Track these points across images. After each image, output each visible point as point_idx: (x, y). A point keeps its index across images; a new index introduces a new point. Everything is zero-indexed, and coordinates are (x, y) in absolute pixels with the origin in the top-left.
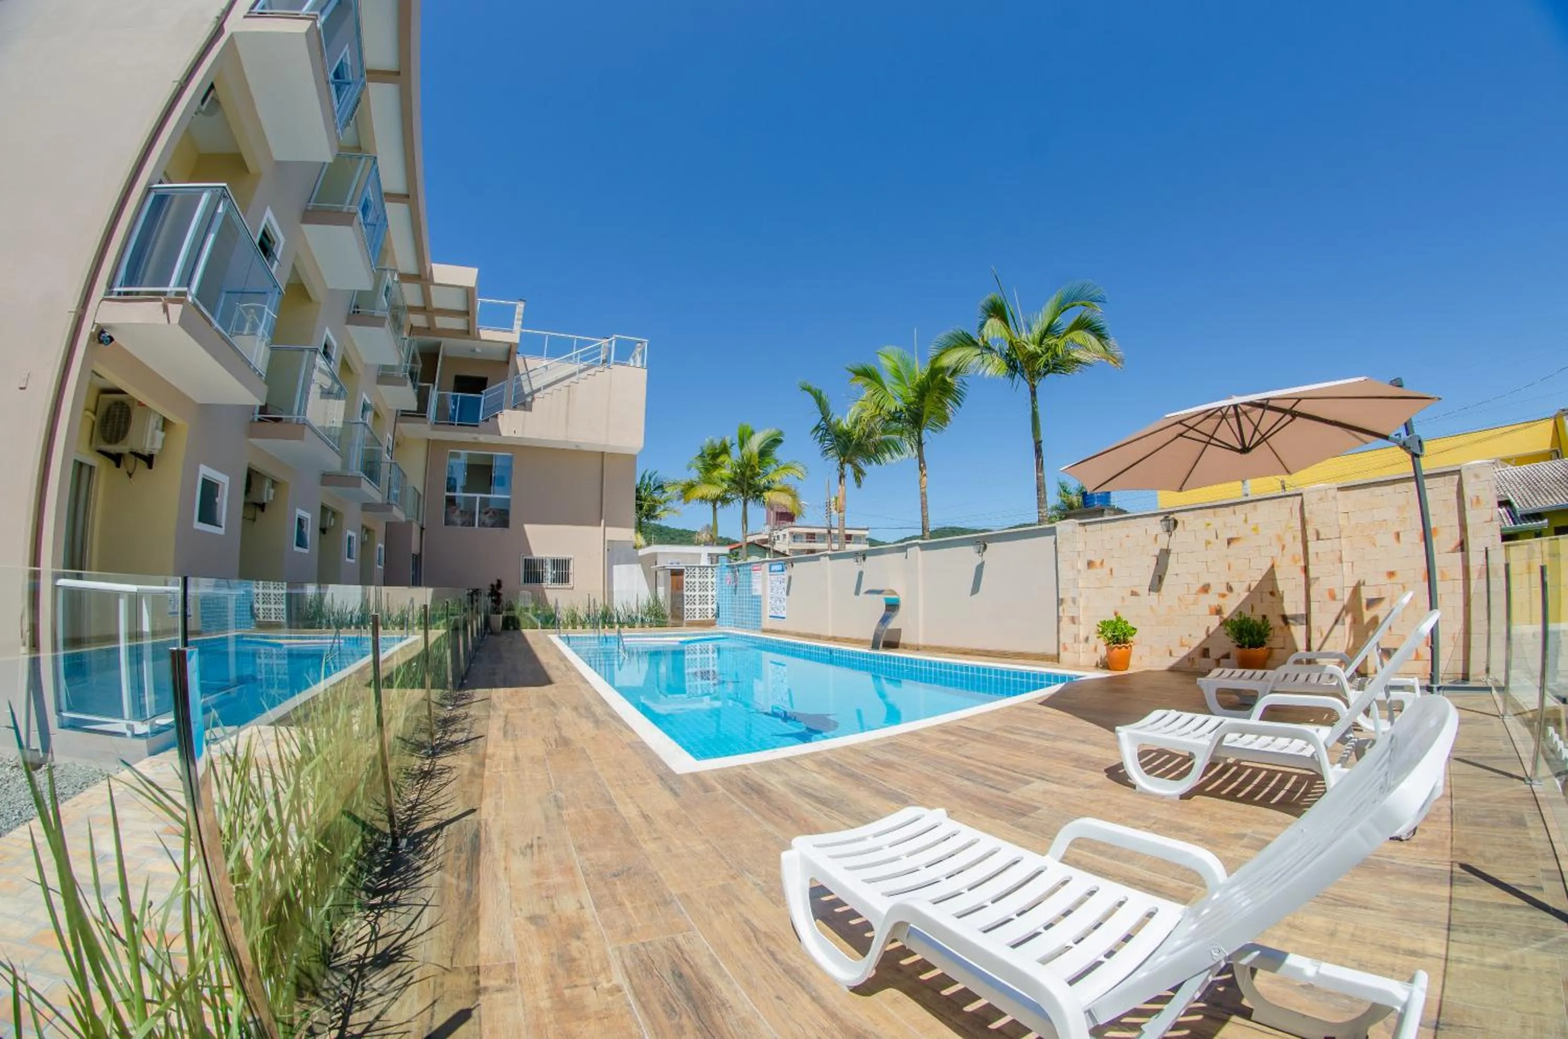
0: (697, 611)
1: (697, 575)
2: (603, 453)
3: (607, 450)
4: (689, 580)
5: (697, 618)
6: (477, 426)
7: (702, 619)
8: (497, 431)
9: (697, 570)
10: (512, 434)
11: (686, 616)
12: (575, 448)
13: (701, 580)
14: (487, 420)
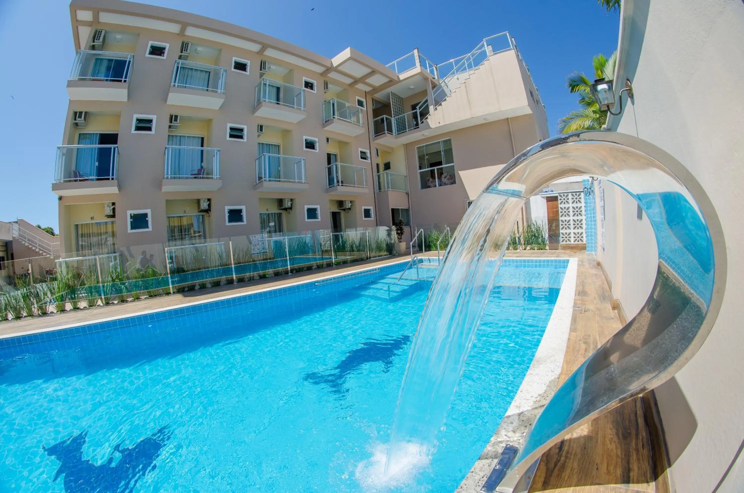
0: (572, 235)
1: (570, 201)
2: (508, 119)
3: (510, 116)
4: (562, 206)
5: (572, 242)
6: (418, 127)
7: (576, 243)
8: (428, 127)
9: (570, 196)
10: (438, 125)
11: (561, 239)
12: (484, 122)
13: (575, 205)
14: (423, 122)
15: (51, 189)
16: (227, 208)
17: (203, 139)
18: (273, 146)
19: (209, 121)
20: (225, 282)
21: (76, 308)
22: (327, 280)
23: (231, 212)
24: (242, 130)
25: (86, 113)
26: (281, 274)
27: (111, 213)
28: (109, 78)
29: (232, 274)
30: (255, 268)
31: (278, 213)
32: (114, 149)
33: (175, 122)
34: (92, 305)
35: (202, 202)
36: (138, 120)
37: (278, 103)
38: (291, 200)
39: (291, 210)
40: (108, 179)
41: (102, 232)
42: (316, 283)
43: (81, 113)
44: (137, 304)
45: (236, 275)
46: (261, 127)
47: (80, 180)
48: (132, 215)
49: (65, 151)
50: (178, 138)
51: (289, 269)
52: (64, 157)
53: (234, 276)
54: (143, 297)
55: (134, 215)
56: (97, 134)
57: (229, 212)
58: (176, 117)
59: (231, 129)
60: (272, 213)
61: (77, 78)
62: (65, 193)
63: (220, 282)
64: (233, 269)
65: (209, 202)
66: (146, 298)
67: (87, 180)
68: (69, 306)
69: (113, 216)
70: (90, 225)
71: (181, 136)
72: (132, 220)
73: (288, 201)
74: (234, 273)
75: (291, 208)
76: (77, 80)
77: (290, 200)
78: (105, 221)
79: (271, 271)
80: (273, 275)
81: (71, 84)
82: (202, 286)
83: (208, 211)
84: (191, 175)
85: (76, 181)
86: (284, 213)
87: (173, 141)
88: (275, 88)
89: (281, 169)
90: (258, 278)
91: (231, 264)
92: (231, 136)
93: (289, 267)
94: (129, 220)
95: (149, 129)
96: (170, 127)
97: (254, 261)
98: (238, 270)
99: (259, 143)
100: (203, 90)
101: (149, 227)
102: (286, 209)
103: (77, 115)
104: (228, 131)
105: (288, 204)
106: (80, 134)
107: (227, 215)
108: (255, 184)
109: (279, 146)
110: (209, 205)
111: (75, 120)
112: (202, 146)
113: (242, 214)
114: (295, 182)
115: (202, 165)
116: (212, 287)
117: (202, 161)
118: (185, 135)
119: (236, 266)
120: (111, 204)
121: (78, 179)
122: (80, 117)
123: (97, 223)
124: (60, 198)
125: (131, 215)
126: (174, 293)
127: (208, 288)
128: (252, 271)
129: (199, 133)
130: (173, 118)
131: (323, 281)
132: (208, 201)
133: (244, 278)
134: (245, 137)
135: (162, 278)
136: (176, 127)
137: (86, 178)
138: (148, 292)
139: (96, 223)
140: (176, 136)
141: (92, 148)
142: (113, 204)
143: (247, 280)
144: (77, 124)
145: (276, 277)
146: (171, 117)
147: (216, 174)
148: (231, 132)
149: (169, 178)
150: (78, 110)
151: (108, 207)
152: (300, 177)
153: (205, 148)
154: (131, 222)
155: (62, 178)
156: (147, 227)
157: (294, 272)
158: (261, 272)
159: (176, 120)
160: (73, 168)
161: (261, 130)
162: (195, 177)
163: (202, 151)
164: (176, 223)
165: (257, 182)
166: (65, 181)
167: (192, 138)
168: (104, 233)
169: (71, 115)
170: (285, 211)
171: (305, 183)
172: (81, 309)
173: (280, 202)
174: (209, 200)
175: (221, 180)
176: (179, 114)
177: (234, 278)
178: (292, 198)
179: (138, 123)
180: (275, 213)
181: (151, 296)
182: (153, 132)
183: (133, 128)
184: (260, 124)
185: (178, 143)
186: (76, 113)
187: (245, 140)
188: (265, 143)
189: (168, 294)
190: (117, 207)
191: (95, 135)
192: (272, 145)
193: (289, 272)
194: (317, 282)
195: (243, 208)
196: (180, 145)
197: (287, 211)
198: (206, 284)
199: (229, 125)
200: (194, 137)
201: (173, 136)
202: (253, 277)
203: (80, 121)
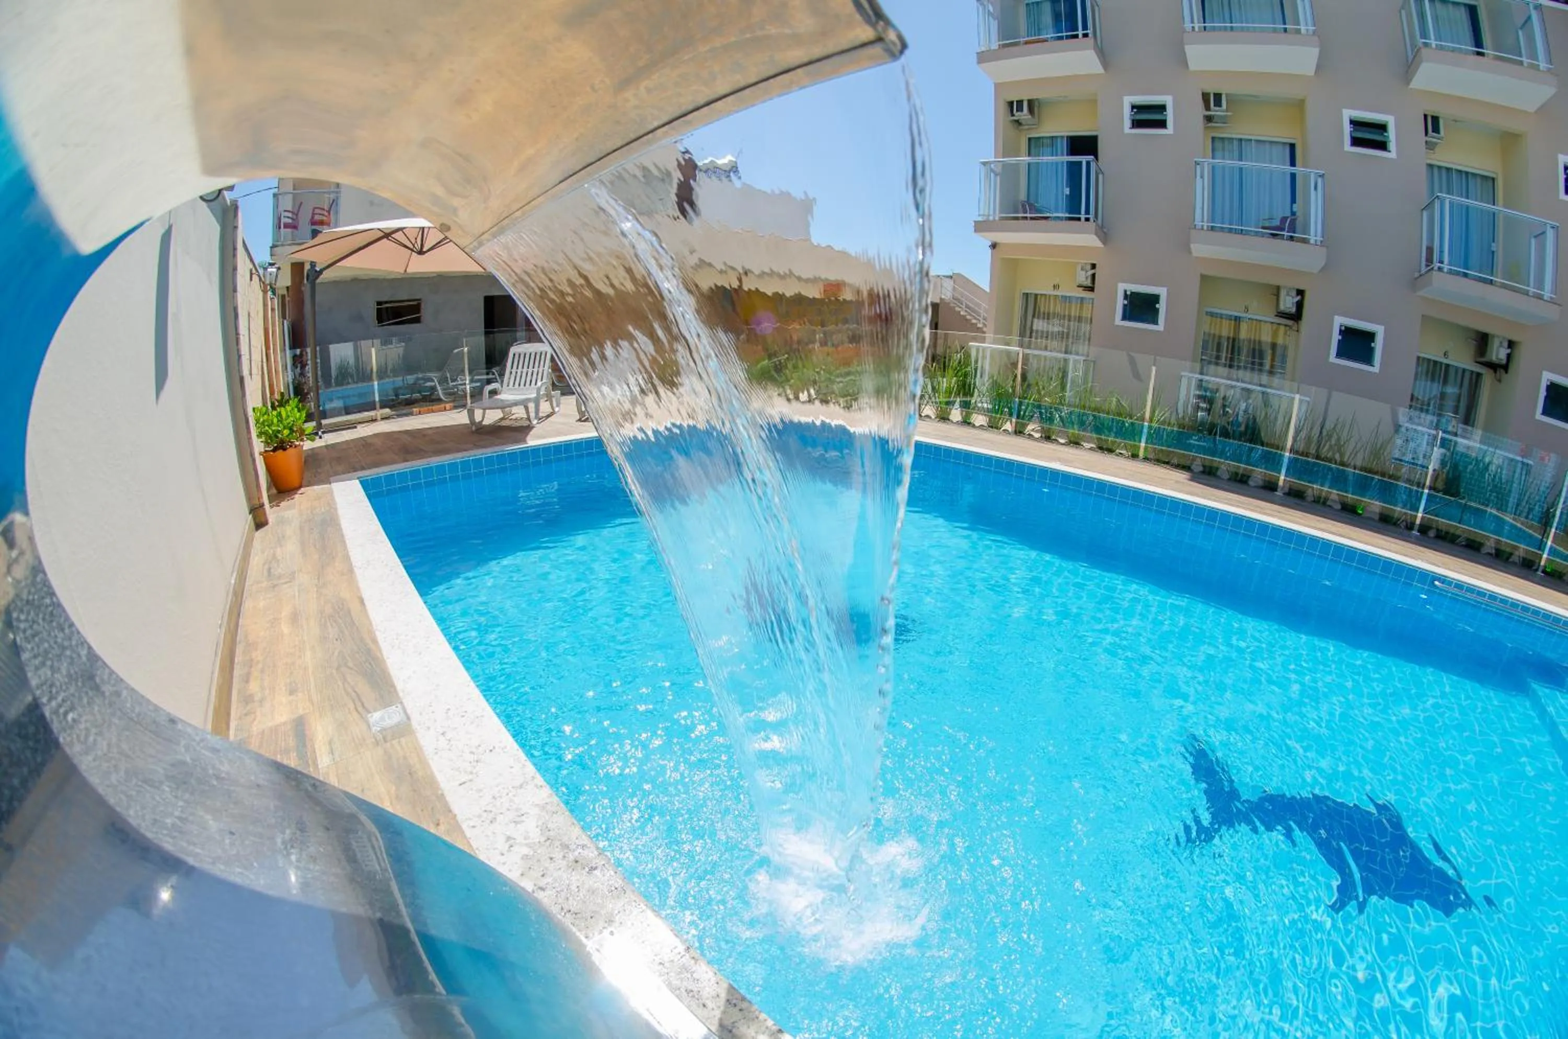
15: (973, 229)
16: (1340, 321)
17: (1292, 147)
18: (1479, 180)
19: (1300, 105)
20: (1261, 483)
21: (966, 422)
22: (1471, 589)
23: (1348, 333)
24: (1382, 128)
25: (1030, 102)
26: (1395, 524)
27: (1088, 283)
28: (1064, 34)
29: (1279, 473)
30: (1339, 480)
31: (1472, 372)
32: (1088, 163)
33: (1217, 108)
34: (993, 426)
35: (1283, 293)
36: (1133, 107)
37: (1479, 54)
38: (1511, 344)
39: (1506, 372)
40: (1079, 219)
41: (1073, 314)
42: (1439, 580)
43: (1020, 103)
44: (1071, 452)
45: (1286, 476)
46: (1435, 120)
47: (1032, 218)
48: (1128, 293)
49: (998, 169)
50: (1236, 143)
51: (1418, 521)
52: (998, 178)
53: (1282, 478)
54: (1087, 445)
55: (1132, 293)
56: (1062, 137)
57: (1341, 332)
58: (1218, 97)
59: (1355, 123)
60: (1457, 369)
61: (995, 46)
62: (1000, 237)
63: (1249, 477)
64: (1286, 461)
65: (1299, 298)
66: (1091, 449)
67: (1046, 218)
68: (956, 414)
69: (1091, 289)
70: (1052, 298)
71: (1241, 140)
72: (1126, 302)
73: (1501, 345)
74: (1283, 471)
75: (1506, 368)
76: (997, 47)
77: (1506, 344)
78: (1081, 295)
79: (1376, 505)
80: (1377, 517)
81: (983, 58)
82: (1207, 470)
83: (1296, 316)
84: (1264, 228)
85: (1026, 218)
86: (1488, 377)
87: (1223, 150)
88: (1463, 9)
89: (1498, 247)
90: (1339, 507)
91: (1283, 449)
92: (1356, 142)
93: (1420, 515)
94: (1120, 302)
95: (1162, 124)
96: (1209, 119)
97: (1343, 464)
98: (1296, 468)
99: (1431, 166)
100: (1275, 30)
101: (1159, 322)
102: (1493, 367)
103: (1013, 106)
104: (1347, 128)
105: (1498, 353)
106: (1030, 139)
107: (1336, 337)
108: (1417, 275)
109: (1493, 179)
110: (1300, 306)
111: (1013, 115)
112: (1293, 163)
113: (1373, 345)
114: (1526, 293)
115: (1295, 210)
116: (1229, 479)
117: (1293, 201)
118: (1250, 137)
119: (1296, 460)
120: (1089, 267)
121: (1028, 215)
122: (1020, 109)
123: (1066, 297)
124: (994, 246)
125: (1125, 291)
126: (1146, 459)
127: (1219, 478)
128: (1327, 484)
129: (1284, 134)
130: (1212, 100)
131: (1459, 586)
132: (1298, 294)
133: (1304, 492)
134: (1392, 145)
135: (1132, 424)
136: (1224, 120)
137: (1048, 215)
138: (1099, 439)
139: (1062, 296)
140: (1231, 140)
141: (1057, 163)
142: (1094, 266)
143: (1310, 499)
144: (1018, 123)
145: (1380, 525)
146: (1205, 97)
147: (1315, 233)
148: (1355, 130)
149: (1205, 228)
150: (1015, 98)
151: (1082, 269)
152: (1540, 284)
153: (1298, 169)
154: (1125, 306)
155: (997, 212)
156: (1155, 322)
157: (1432, 534)
158: (1350, 497)
159: (1218, 102)
160: (1023, 196)
161: (1436, 129)
162: (1274, 235)
163: (1293, 176)
164: (1226, 330)
165: (1424, 269)
166: (1002, 219)
167: (1267, 146)
168: (1075, 317)
169: (1003, 108)
170: (1491, 371)
171: (1552, 301)
172: (974, 426)
173: (1482, 341)
174: (1300, 293)
175: (1324, 250)
176: (1224, 90)
177: (1281, 483)
178: (1514, 338)
179: (1135, 113)
180: (1464, 370)
181: (1101, 448)
182: (1170, 130)
183: (1127, 123)
184: (1430, 113)
185: (1236, 154)
186: (1011, 104)
187: (1392, 154)
188: (1454, 167)
189: (1134, 456)
190: (1098, 271)
191: (1059, 140)
192: (1474, 175)
193: (1416, 527)
194: (1443, 579)
195: (1379, 331)
196: (1241, 159)
197: (1495, 372)
198: (1217, 469)
199: (1348, 114)
200: (1271, 142)
201: (1222, 139)
202: (1326, 499)
203: (1024, 115)
